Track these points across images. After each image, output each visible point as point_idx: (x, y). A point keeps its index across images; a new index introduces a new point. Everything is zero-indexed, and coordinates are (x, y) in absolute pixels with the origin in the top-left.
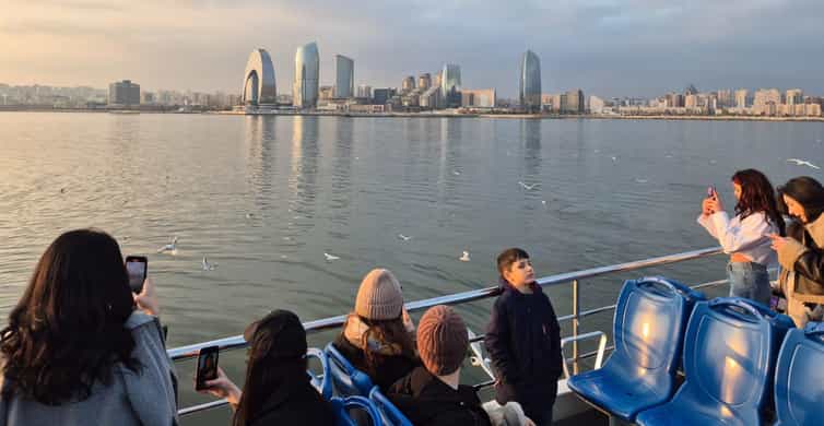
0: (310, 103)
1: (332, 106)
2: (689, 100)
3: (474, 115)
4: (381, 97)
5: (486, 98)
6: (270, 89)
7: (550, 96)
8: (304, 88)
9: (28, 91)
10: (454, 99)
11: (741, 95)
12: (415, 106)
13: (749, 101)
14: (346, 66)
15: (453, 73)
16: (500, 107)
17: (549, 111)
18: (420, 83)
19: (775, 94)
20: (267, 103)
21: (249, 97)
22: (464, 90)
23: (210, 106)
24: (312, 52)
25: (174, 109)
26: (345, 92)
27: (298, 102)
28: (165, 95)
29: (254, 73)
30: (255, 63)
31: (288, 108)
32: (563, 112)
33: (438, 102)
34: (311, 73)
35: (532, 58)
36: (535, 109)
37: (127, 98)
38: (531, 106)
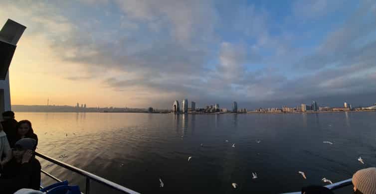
0: (186, 111)
1: (191, 112)
2: (261, 110)
3: (223, 113)
4: (201, 110)
5: (225, 110)
6: (178, 108)
7: (239, 110)
8: (185, 109)
9: (135, 109)
10: (218, 110)
11: (269, 109)
12: (209, 112)
13: (270, 110)
14: (193, 104)
15: (218, 105)
16: (228, 112)
17: (239, 113)
18: (210, 108)
19: (274, 109)
20: (178, 111)
21: (174, 109)
22: (220, 109)
23: (166, 112)
24: (186, 101)
25: (159, 113)
26: (193, 109)
27: (184, 111)
28: (157, 110)
29: (175, 106)
30: (175, 103)
31: (182, 113)
32: (242, 113)
33: (214, 111)
34: (186, 105)
35: (235, 103)
36: (236, 112)
37: (151, 111)
38: (235, 111)
